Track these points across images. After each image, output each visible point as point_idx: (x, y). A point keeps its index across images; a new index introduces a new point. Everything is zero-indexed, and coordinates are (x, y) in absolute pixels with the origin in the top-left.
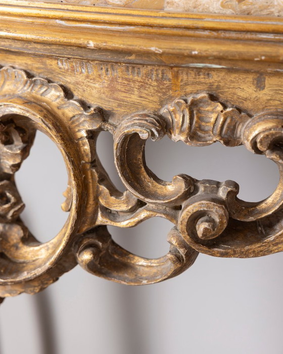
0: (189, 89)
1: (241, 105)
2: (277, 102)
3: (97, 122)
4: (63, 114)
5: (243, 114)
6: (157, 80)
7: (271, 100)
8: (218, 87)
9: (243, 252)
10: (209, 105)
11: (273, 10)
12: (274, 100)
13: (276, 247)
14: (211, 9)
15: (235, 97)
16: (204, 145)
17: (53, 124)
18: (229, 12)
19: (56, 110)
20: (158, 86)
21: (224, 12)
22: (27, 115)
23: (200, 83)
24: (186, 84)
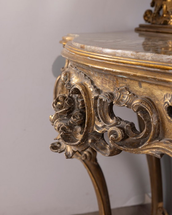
0: (121, 85)
1: (135, 93)
2: (146, 94)
3: (97, 94)
4: (90, 90)
5: (135, 96)
6: (112, 81)
7: (144, 92)
8: (129, 85)
9: (131, 151)
10: (125, 92)
11: (146, 57)
12: (145, 92)
13: (142, 152)
14: (128, 56)
15: (134, 90)
16: (120, 106)
17: (84, 93)
18: (133, 57)
19: (89, 88)
20: (113, 83)
21: (132, 57)
22: (79, 88)
23: (124, 83)
24: (120, 83)
